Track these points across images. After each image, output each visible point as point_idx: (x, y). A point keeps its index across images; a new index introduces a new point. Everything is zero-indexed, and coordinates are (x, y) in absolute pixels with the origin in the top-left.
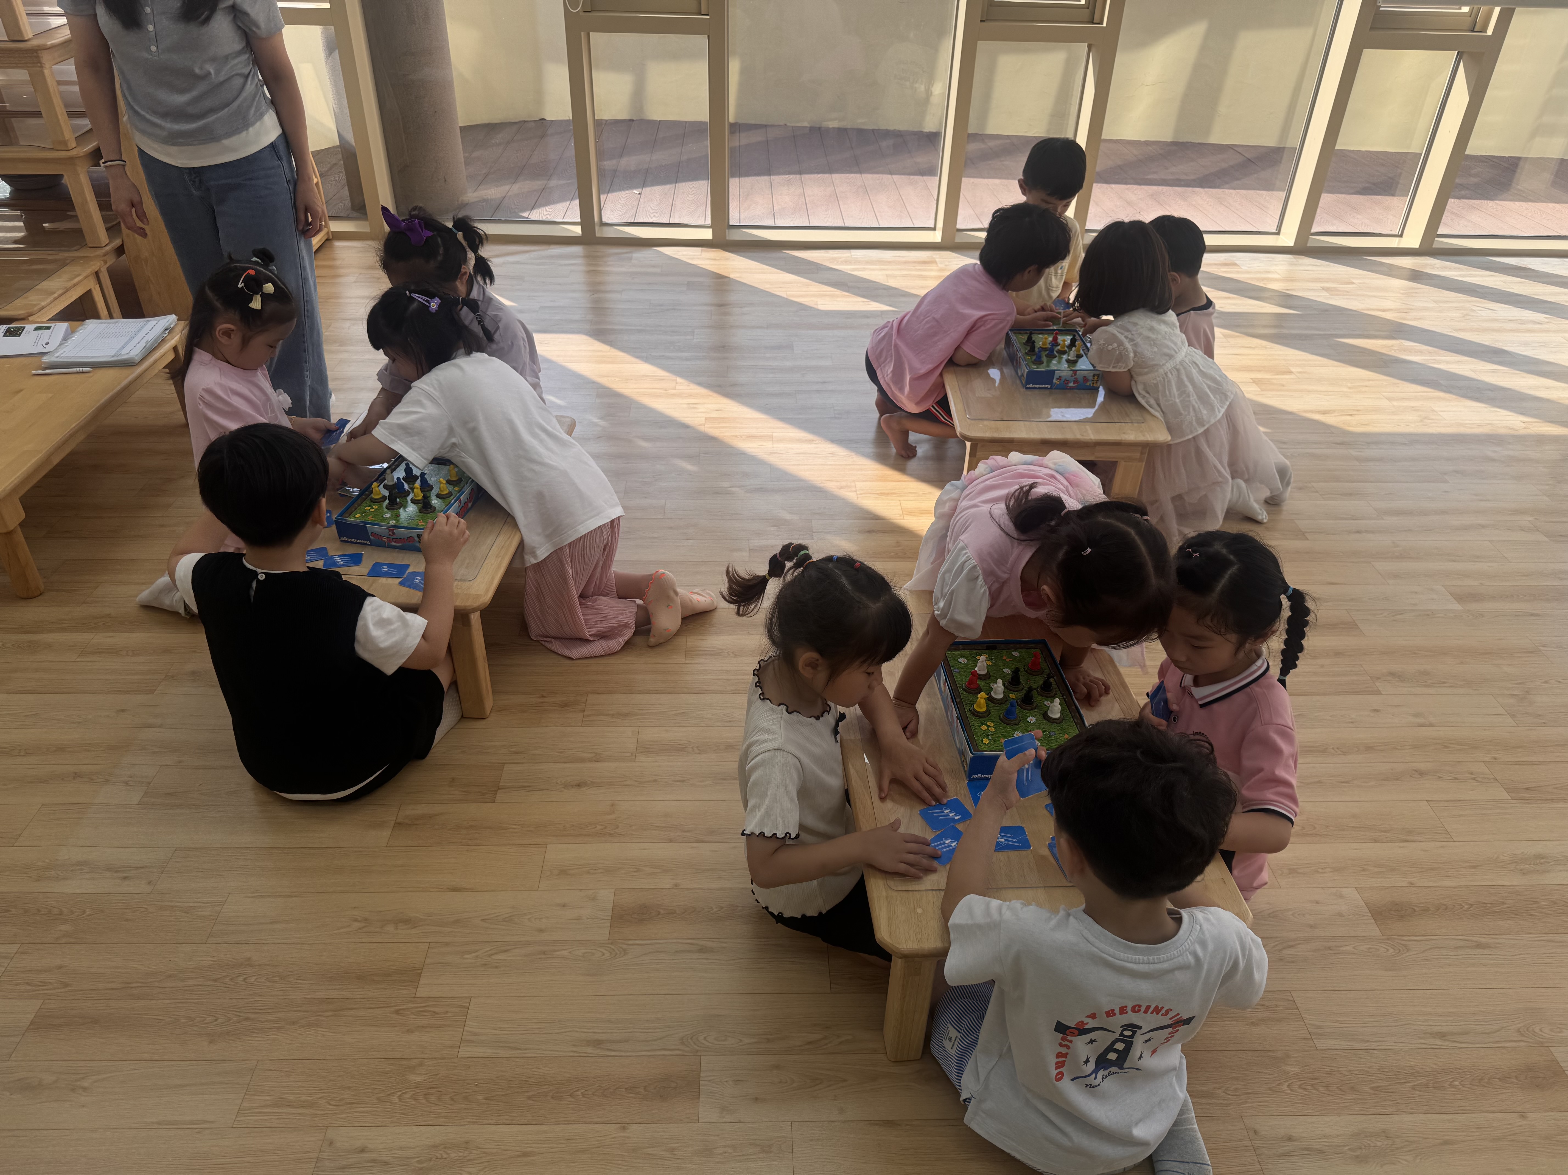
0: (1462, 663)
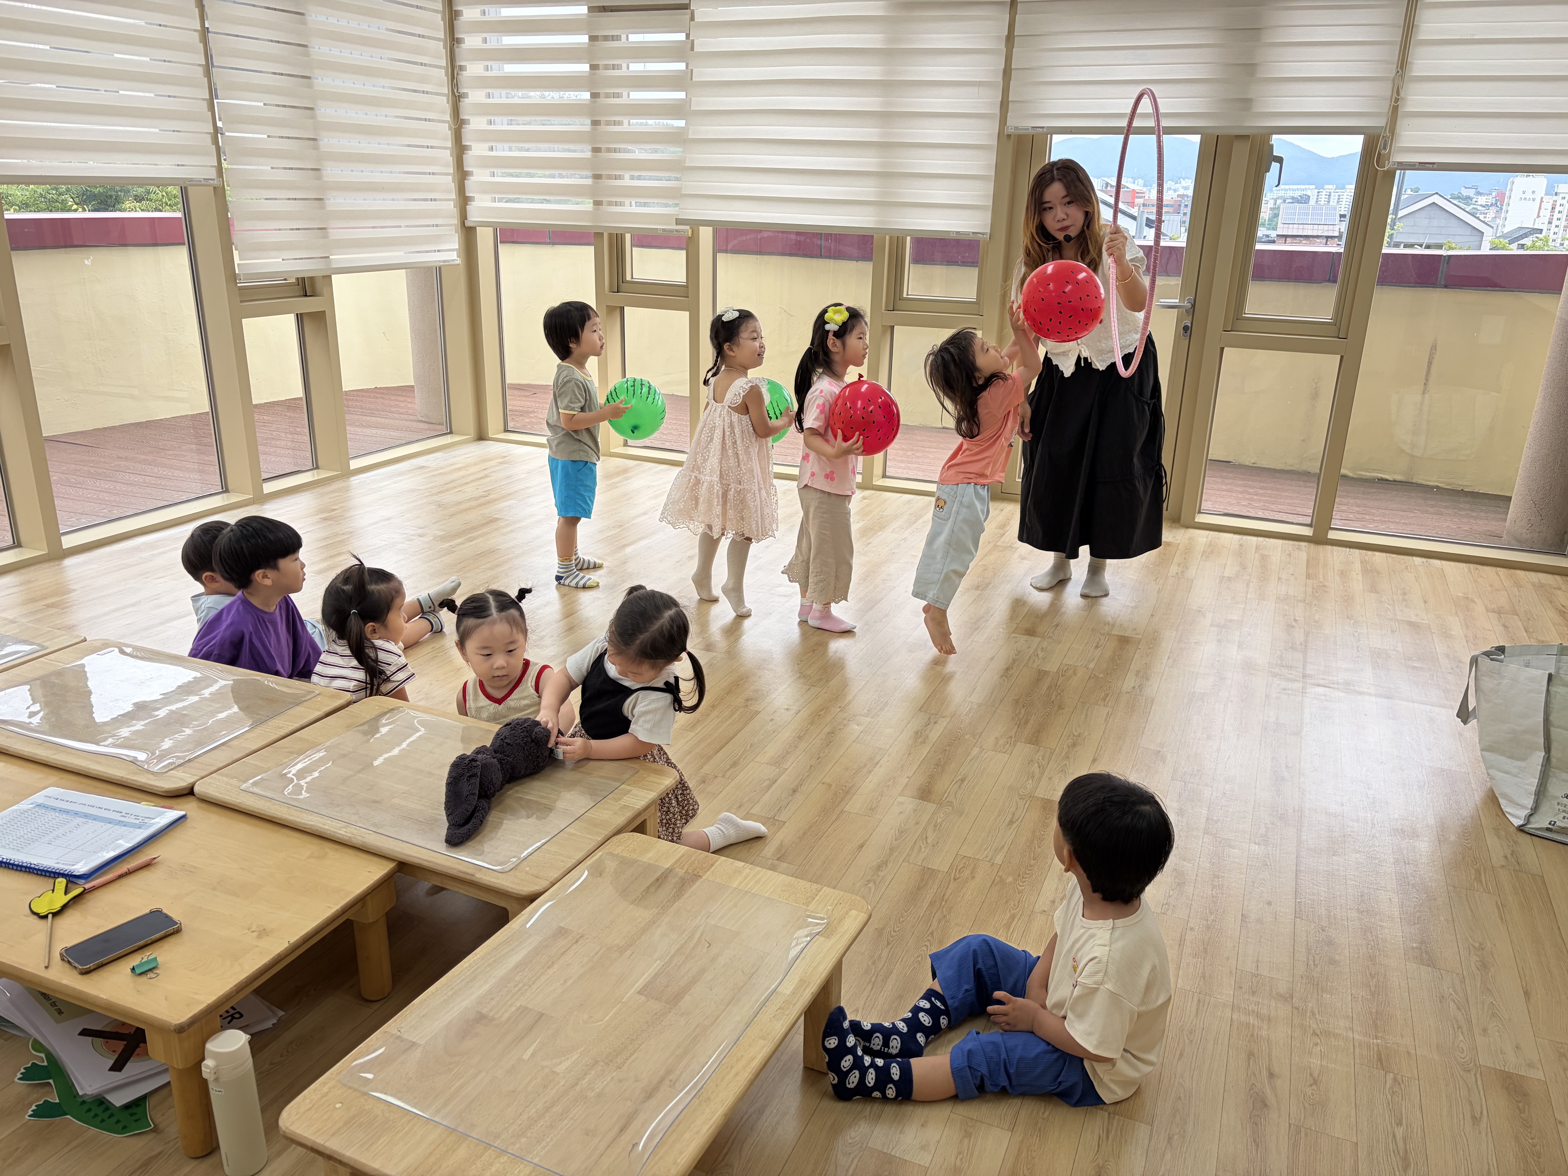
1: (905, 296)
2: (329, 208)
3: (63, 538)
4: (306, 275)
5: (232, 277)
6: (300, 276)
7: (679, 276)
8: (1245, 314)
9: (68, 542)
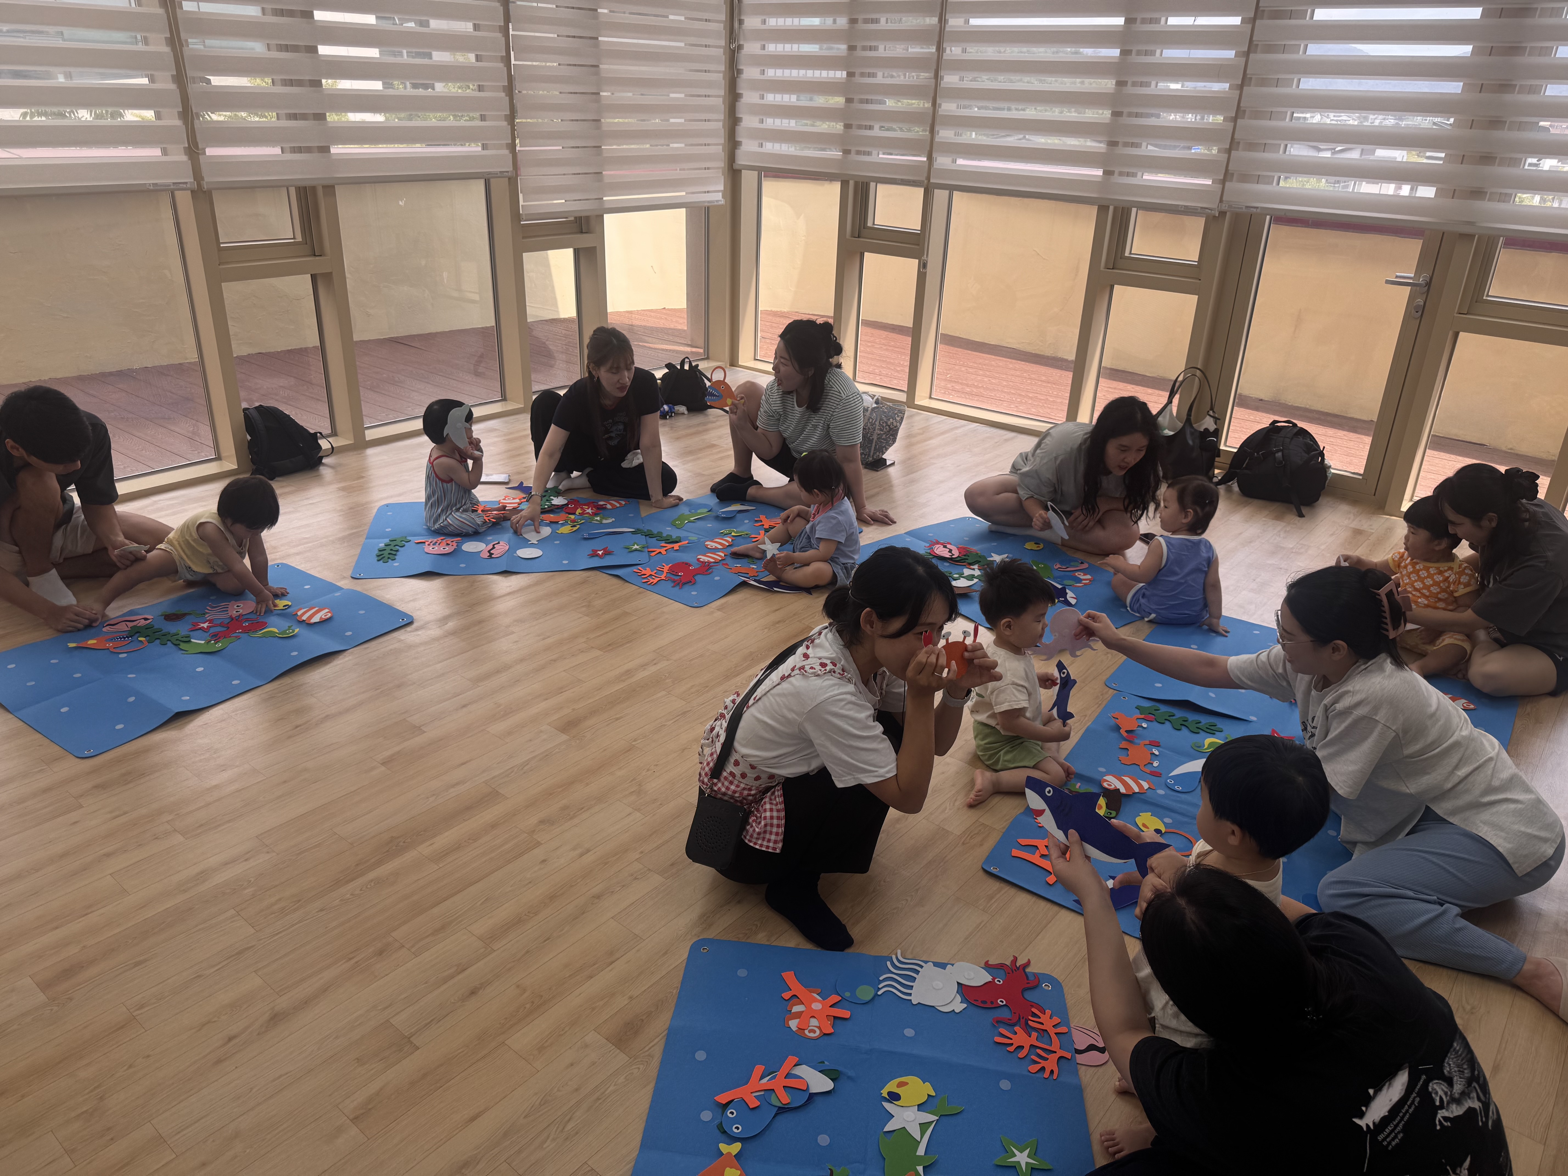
0: (587, 784)
1: (1127, 254)
2: (605, 155)
3: (367, 432)
4: (583, 214)
5: (516, 216)
6: (578, 215)
7: (913, 223)
8: (1488, 295)
9: (370, 435)
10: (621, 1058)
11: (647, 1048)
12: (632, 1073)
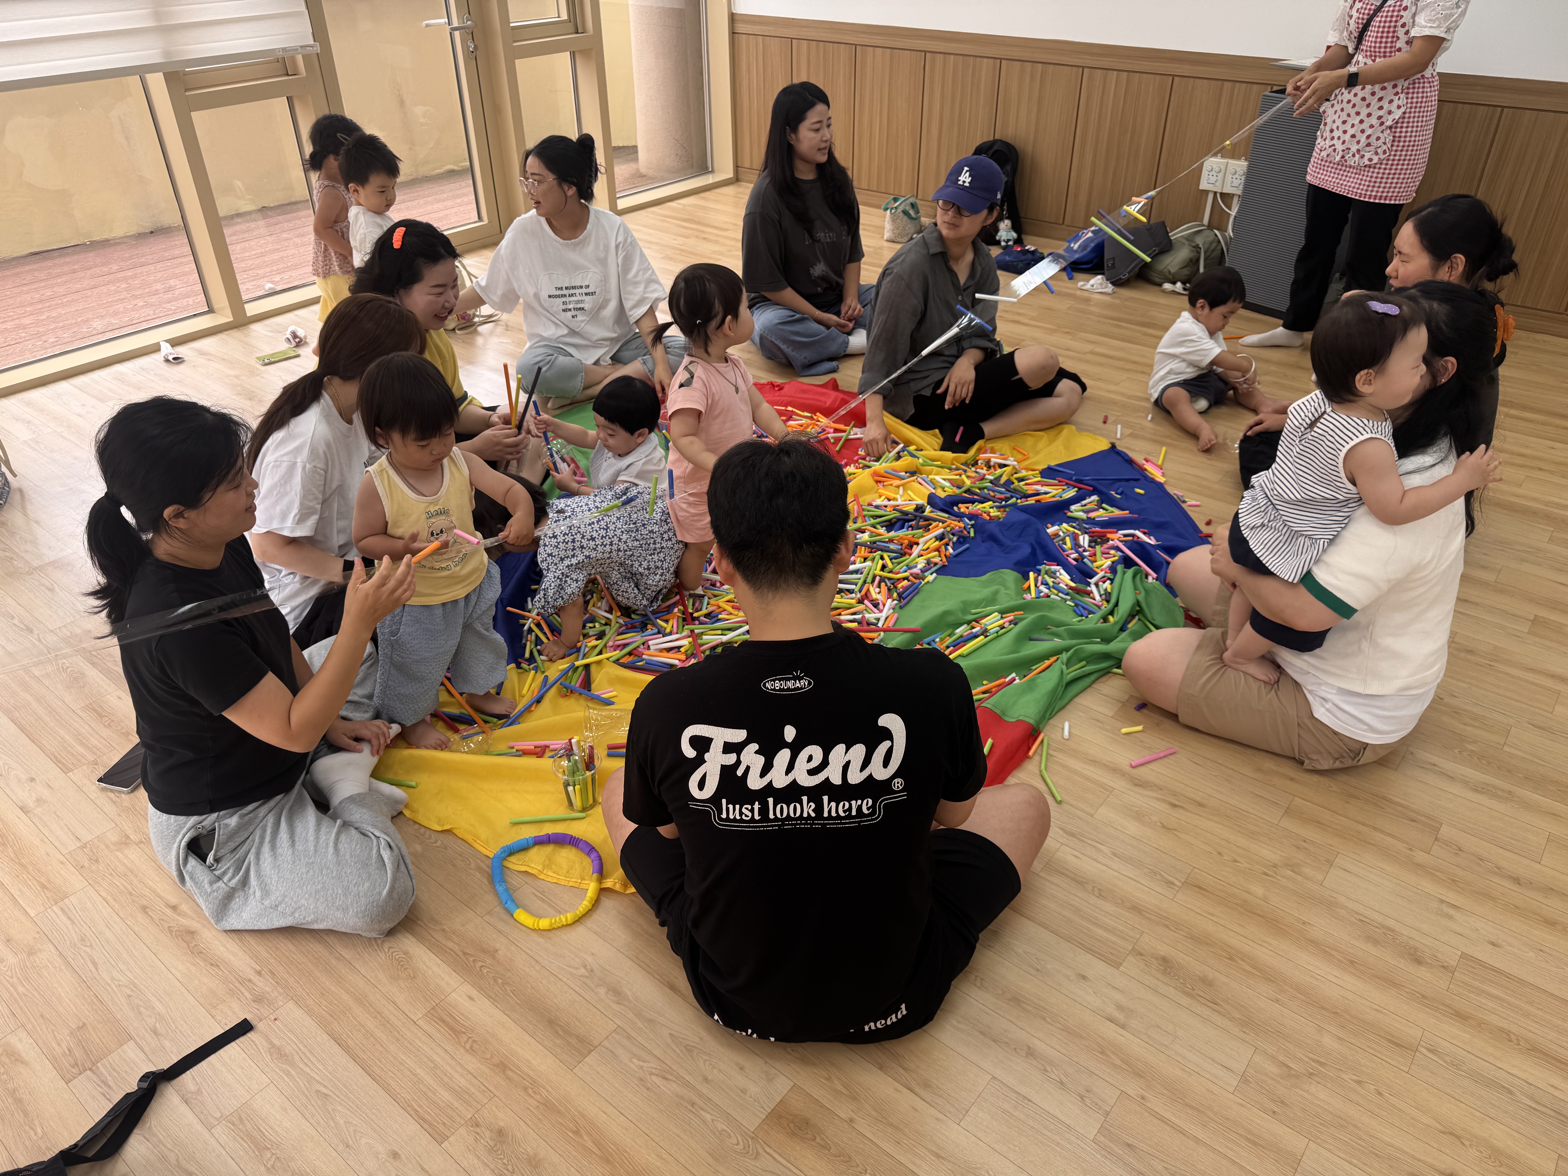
10: (752, 1121)
11: (768, 1150)
12: (730, 1136)
